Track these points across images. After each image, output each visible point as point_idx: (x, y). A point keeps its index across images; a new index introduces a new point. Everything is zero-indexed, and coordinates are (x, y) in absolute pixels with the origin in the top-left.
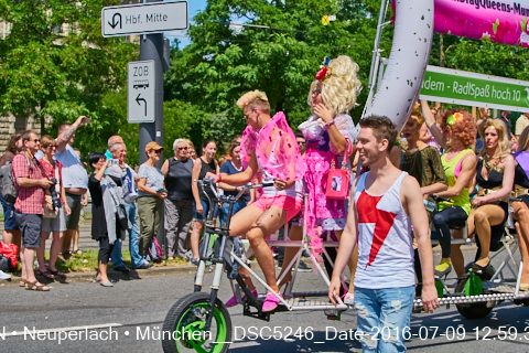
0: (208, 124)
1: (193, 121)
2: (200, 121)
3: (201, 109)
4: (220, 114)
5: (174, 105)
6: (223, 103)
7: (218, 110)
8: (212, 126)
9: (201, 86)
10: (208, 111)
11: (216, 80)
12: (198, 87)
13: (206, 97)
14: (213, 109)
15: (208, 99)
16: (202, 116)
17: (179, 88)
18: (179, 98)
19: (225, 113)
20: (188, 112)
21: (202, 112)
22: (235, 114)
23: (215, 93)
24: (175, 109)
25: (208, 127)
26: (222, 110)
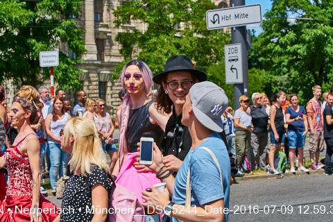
0: (275, 83)
1: (266, 82)
2: (271, 81)
3: (271, 74)
4: (283, 76)
5: (253, 72)
6: (285, 69)
7: (282, 74)
8: (278, 84)
9: (271, 58)
10: (275, 75)
11: (280, 54)
12: (269, 59)
13: (274, 66)
14: (279, 74)
15: (276, 67)
16: (271, 78)
17: (256, 61)
18: (256, 67)
19: (286, 76)
20: (263, 75)
21: (271, 76)
22: (292, 76)
23: (280, 63)
24: (254, 74)
25: (276, 85)
26: (284, 74)
